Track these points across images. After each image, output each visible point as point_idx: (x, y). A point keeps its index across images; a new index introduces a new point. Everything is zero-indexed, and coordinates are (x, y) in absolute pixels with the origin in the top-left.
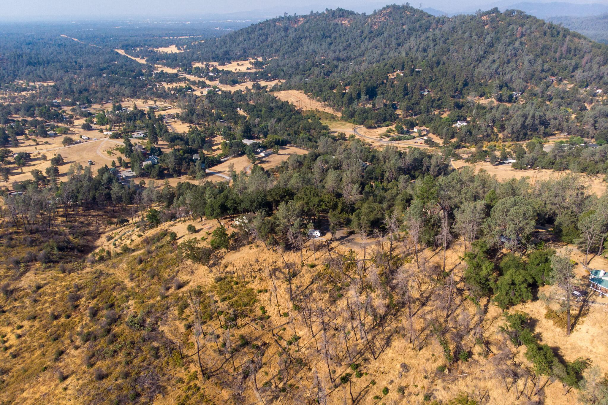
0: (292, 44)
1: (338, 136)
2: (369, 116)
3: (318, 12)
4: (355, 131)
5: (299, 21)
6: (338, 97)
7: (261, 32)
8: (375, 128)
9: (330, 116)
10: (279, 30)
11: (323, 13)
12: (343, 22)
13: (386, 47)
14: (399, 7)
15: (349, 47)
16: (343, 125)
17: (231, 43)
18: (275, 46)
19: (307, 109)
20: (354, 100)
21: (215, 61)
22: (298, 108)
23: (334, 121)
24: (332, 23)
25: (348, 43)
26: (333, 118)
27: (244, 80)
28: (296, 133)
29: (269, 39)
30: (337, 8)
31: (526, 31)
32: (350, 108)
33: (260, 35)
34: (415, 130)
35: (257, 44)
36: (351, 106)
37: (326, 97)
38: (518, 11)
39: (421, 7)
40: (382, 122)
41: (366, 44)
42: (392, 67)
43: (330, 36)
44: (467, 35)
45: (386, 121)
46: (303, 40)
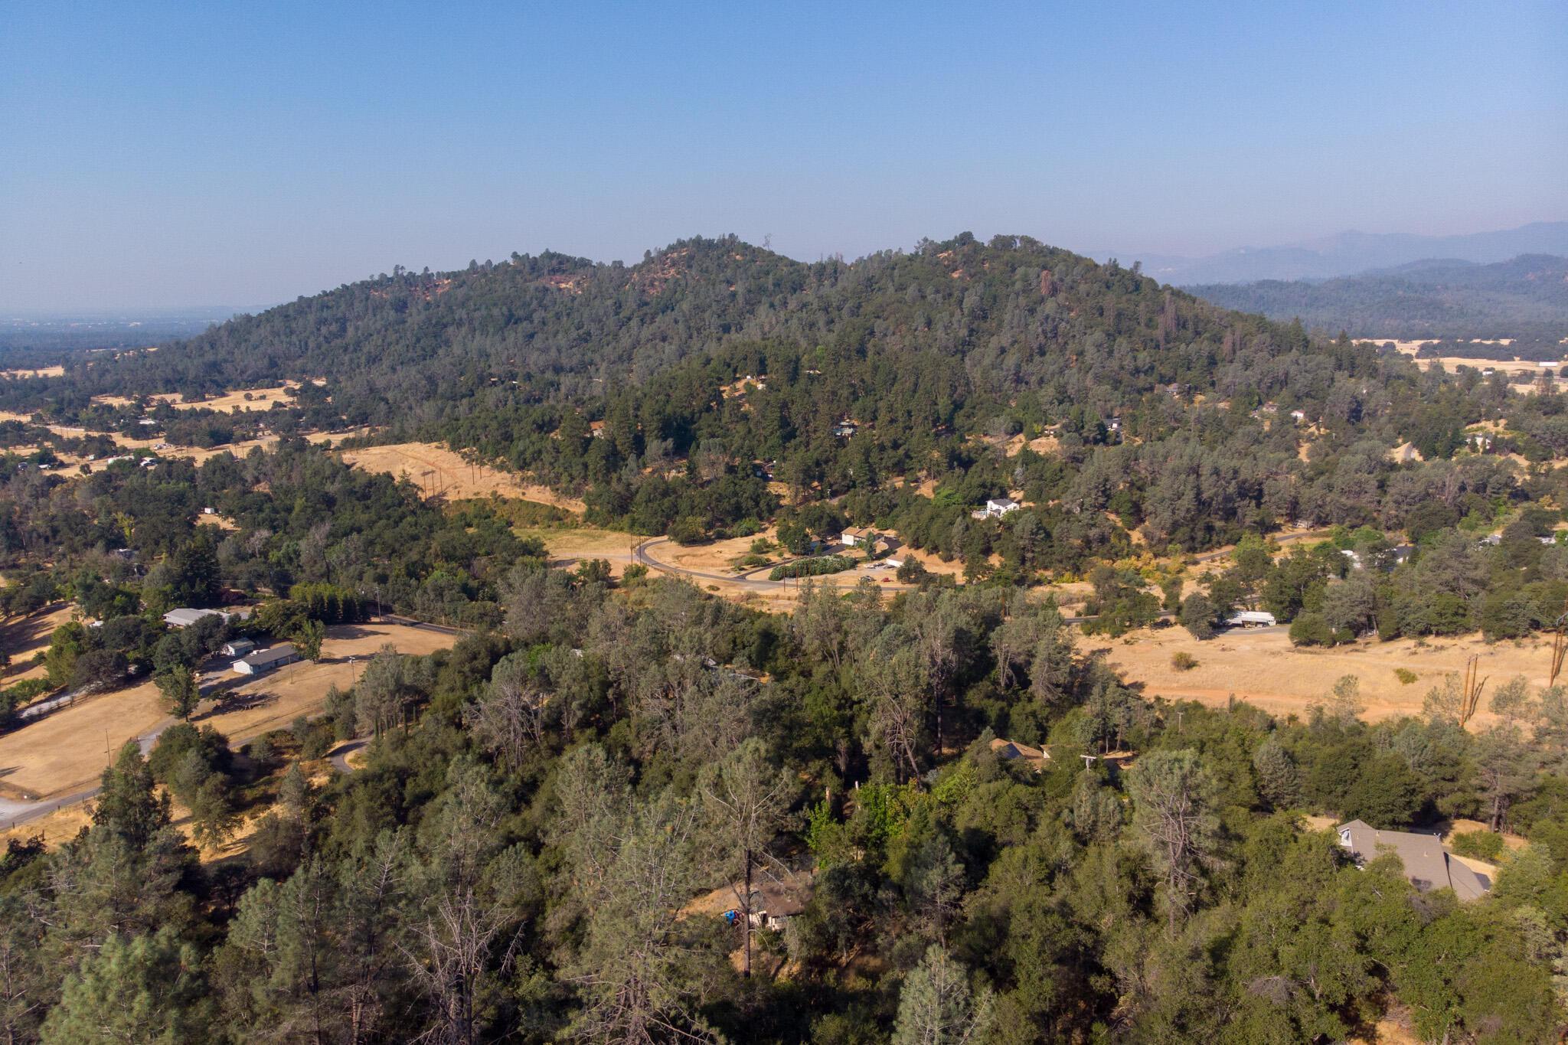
0: (418, 340)
1: (582, 572)
2: (684, 505)
3: (489, 262)
4: (641, 553)
5: (437, 286)
6: (568, 451)
7: (325, 314)
8: (709, 541)
9: (544, 512)
10: (378, 308)
11: (505, 264)
12: (563, 286)
13: (691, 337)
14: (710, 244)
15: (586, 341)
16: (595, 538)
17: (231, 345)
18: (367, 348)
19: (463, 496)
20: (624, 460)
21: (174, 391)
22: (429, 494)
23: (560, 527)
24: (532, 286)
25: (581, 332)
26: (557, 519)
27: (256, 431)
28: (415, 572)
29: (351, 330)
30: (543, 251)
31: (1062, 280)
32: (614, 484)
33: (323, 322)
34: (847, 539)
35: (311, 345)
36: (615, 476)
37: (528, 455)
38: (1023, 239)
39: (767, 243)
40: (729, 520)
41: (635, 331)
42: (729, 366)
43: (529, 318)
44: (912, 291)
45: (743, 517)
46: (451, 329)
